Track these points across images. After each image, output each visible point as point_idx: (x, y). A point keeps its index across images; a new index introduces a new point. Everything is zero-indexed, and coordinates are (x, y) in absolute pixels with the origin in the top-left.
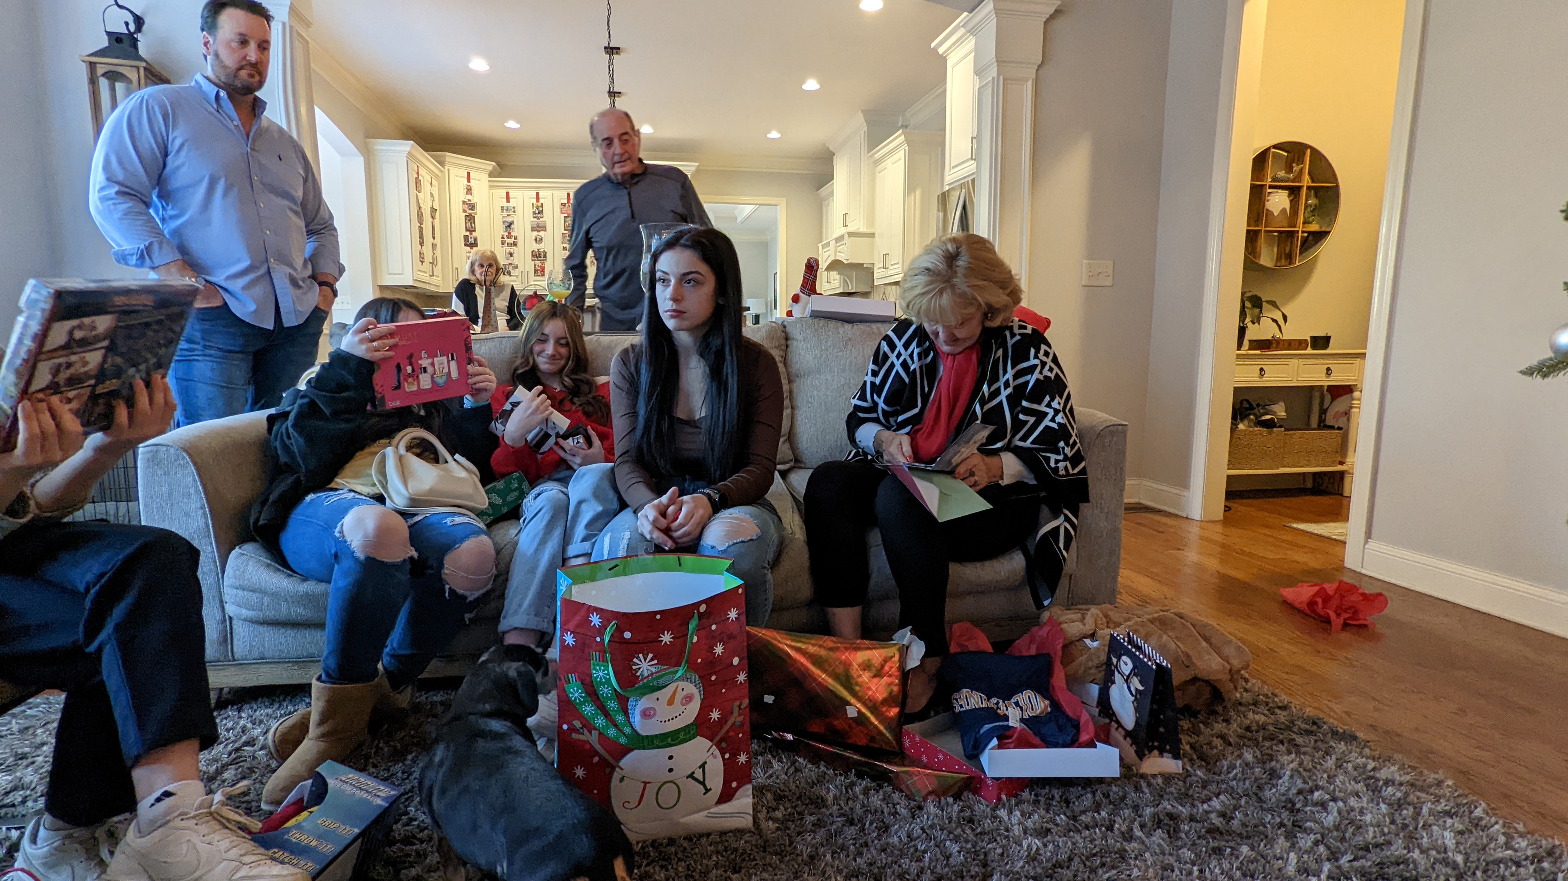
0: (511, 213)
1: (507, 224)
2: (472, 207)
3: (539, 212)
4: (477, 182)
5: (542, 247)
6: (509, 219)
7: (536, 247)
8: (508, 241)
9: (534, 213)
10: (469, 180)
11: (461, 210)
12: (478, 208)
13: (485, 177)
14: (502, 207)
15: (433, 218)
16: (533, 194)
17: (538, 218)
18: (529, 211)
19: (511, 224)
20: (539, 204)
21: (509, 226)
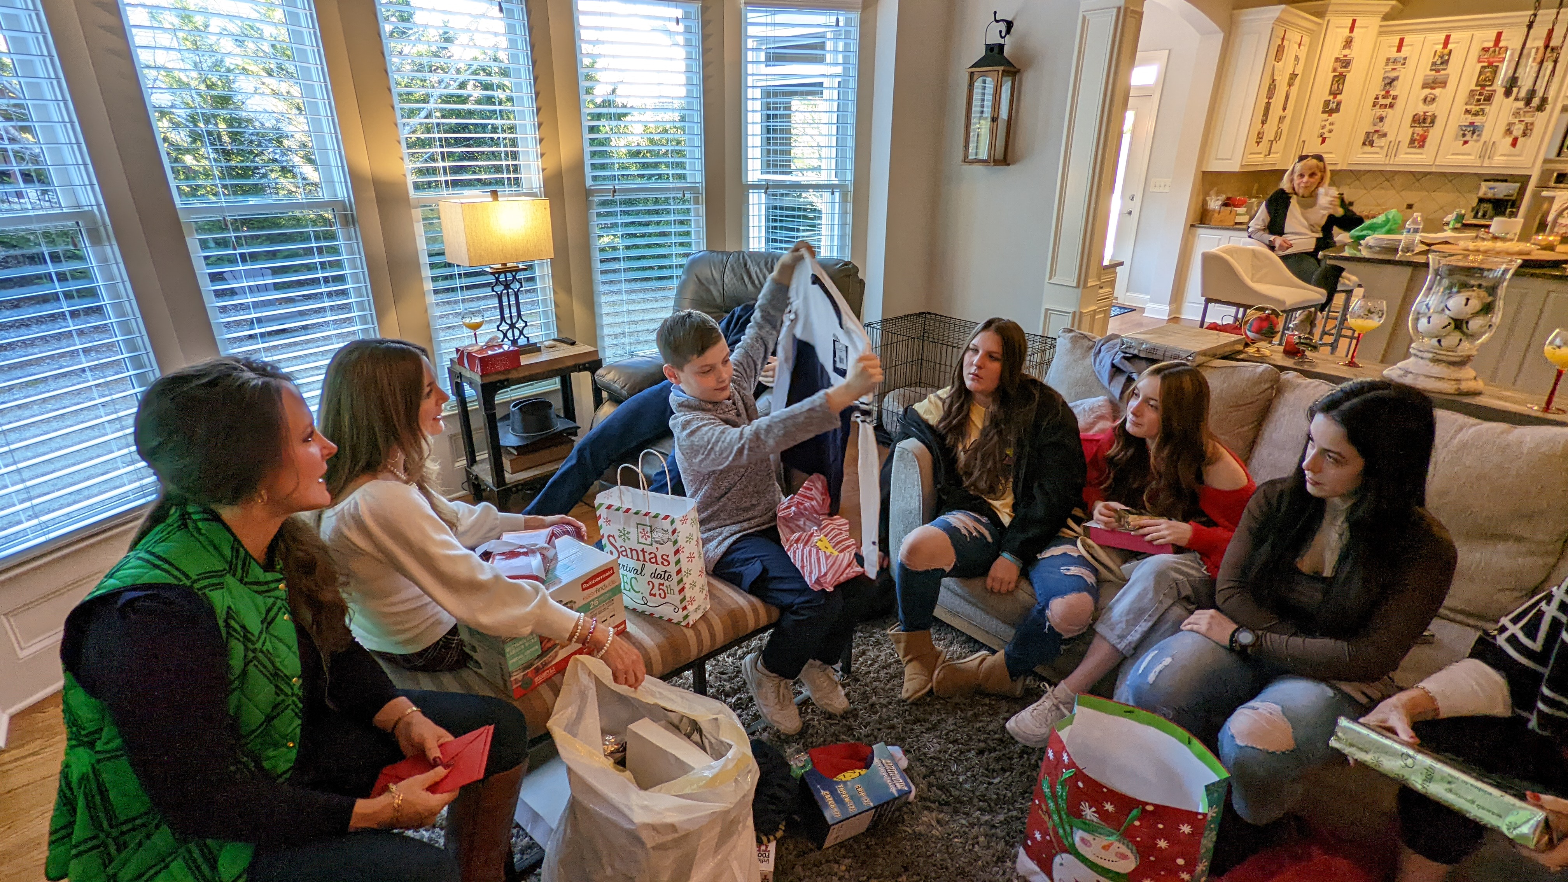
0: (1399, 66)
1: (1387, 81)
2: (1346, 63)
3: (1443, 61)
4: (1363, 30)
5: (1431, 109)
6: (1393, 74)
7: (1421, 109)
8: (1382, 101)
9: (1434, 64)
10: (1352, 30)
11: (1331, 69)
12: (1354, 65)
13: (1375, 22)
14: (1388, 59)
15: (1290, 85)
16: (1443, 37)
17: (1438, 71)
18: (1427, 59)
19: (1395, 79)
20: (1446, 51)
21: (1390, 82)
